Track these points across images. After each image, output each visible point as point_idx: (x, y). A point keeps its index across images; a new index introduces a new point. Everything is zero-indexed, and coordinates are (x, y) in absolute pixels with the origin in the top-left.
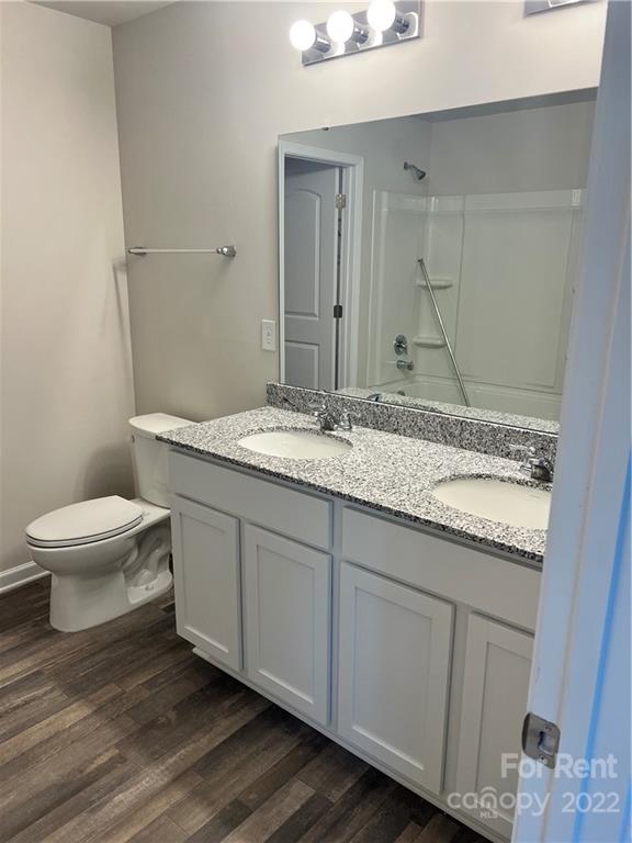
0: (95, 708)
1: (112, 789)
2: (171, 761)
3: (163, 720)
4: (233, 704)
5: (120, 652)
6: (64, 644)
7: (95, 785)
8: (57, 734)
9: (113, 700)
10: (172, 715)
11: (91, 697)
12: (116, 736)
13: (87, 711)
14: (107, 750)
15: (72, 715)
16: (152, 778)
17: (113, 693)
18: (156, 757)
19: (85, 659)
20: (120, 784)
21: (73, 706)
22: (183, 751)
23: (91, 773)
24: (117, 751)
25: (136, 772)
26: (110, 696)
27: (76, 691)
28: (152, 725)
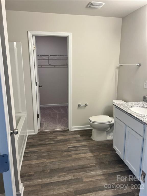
0: (93, 155)
1: (91, 170)
2: (104, 171)
3: (105, 163)
4: (121, 166)
5: (102, 147)
6: (92, 142)
7: (89, 168)
8: (86, 157)
9: (97, 155)
10: (107, 163)
11: (94, 153)
12: (95, 162)
13: (92, 155)
14: (93, 163)
15: (89, 155)
16: (99, 172)
17: (98, 154)
18: (101, 169)
19: (95, 146)
20: (93, 170)
21: (90, 153)
22: (107, 170)
23: (89, 166)
24: (94, 165)
25: (97, 170)
26: (97, 154)
27: (92, 151)
28: (102, 163)
